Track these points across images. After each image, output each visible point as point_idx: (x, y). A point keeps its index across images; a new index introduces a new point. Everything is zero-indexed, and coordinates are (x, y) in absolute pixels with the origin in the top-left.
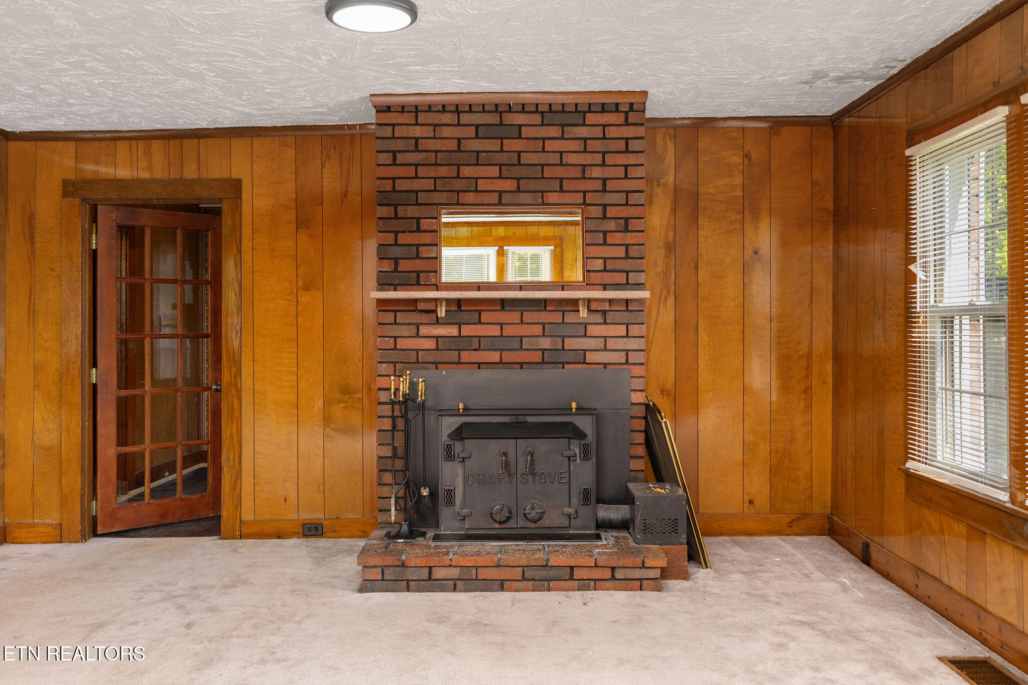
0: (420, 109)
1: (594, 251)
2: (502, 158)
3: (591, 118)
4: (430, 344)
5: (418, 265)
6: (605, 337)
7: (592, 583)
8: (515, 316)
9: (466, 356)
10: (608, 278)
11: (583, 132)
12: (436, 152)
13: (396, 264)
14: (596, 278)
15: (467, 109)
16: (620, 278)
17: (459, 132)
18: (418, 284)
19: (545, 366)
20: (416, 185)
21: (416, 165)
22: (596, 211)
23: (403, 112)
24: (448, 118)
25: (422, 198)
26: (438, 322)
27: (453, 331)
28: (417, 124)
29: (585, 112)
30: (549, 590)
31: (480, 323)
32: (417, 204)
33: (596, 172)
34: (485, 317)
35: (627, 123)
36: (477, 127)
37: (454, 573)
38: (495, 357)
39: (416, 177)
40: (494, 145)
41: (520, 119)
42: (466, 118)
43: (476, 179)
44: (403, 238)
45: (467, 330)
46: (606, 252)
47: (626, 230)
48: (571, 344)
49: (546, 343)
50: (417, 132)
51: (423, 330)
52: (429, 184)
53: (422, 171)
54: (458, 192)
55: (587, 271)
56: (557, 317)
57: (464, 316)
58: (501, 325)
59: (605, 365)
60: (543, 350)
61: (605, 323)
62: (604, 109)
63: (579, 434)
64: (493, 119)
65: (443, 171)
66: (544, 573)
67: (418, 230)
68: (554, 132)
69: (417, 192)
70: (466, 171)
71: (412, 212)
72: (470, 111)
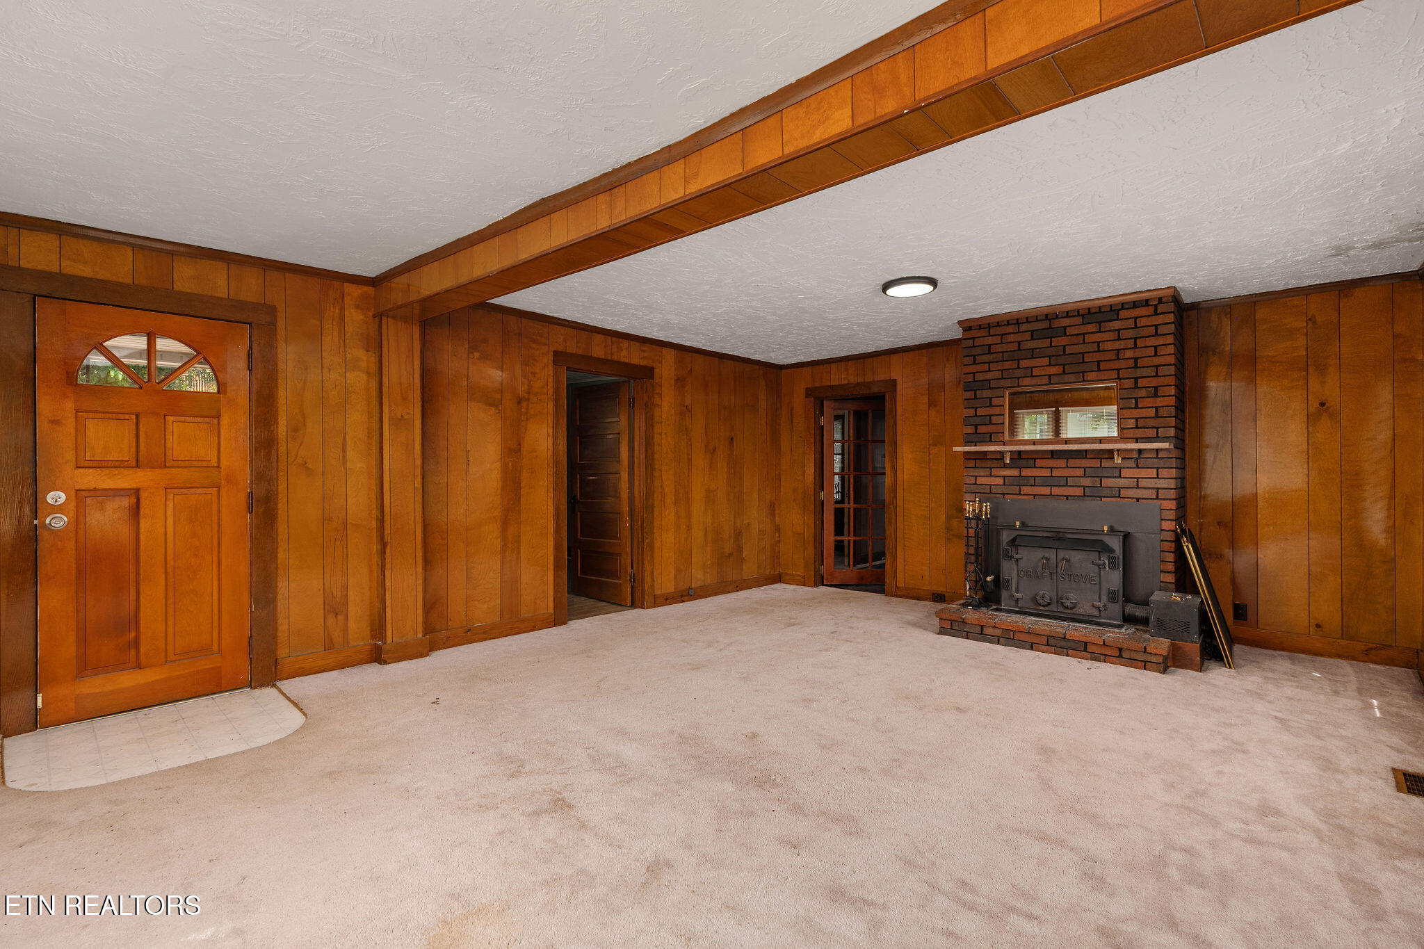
0: (991, 325)
1: (1127, 413)
2: (1052, 351)
3: (1123, 314)
4: (1000, 481)
5: (991, 428)
6: (1138, 478)
7: (1102, 657)
8: (1062, 463)
9: (1025, 490)
10: (1140, 433)
11: (1116, 325)
12: (1003, 352)
13: (976, 429)
14: (1131, 433)
15: (1025, 321)
16: (1152, 433)
17: (1018, 337)
18: (991, 441)
19: (1086, 498)
20: (989, 376)
21: (989, 363)
22: (1128, 383)
23: (980, 328)
24: (1010, 329)
25: (993, 384)
26: (1005, 466)
27: (1015, 472)
28: (990, 336)
29: (1118, 310)
30: (1067, 655)
31: (1035, 467)
32: (990, 388)
33: (1129, 354)
34: (1039, 463)
35: (1156, 313)
36: (1032, 332)
37: (998, 632)
38: (1046, 491)
39: (989, 371)
40: (1046, 343)
41: (1065, 322)
42: (1024, 327)
43: (1032, 368)
44: (980, 412)
45: (1025, 472)
46: (1137, 413)
47: (1156, 395)
48: (1106, 482)
49: (1087, 482)
50: (990, 341)
51: (995, 472)
52: (998, 375)
53: (993, 367)
54: (1019, 378)
55: (1121, 429)
56: (1096, 463)
57: (1023, 463)
58: (1051, 468)
59: (1138, 499)
60: (1084, 487)
61: (1138, 467)
62: (1135, 305)
63: (1108, 550)
64: (1045, 325)
65: (1007, 365)
66: (1063, 643)
67: (991, 405)
68: (1092, 328)
69: (990, 380)
70: (1024, 363)
71: (986, 393)
72: (1027, 322)
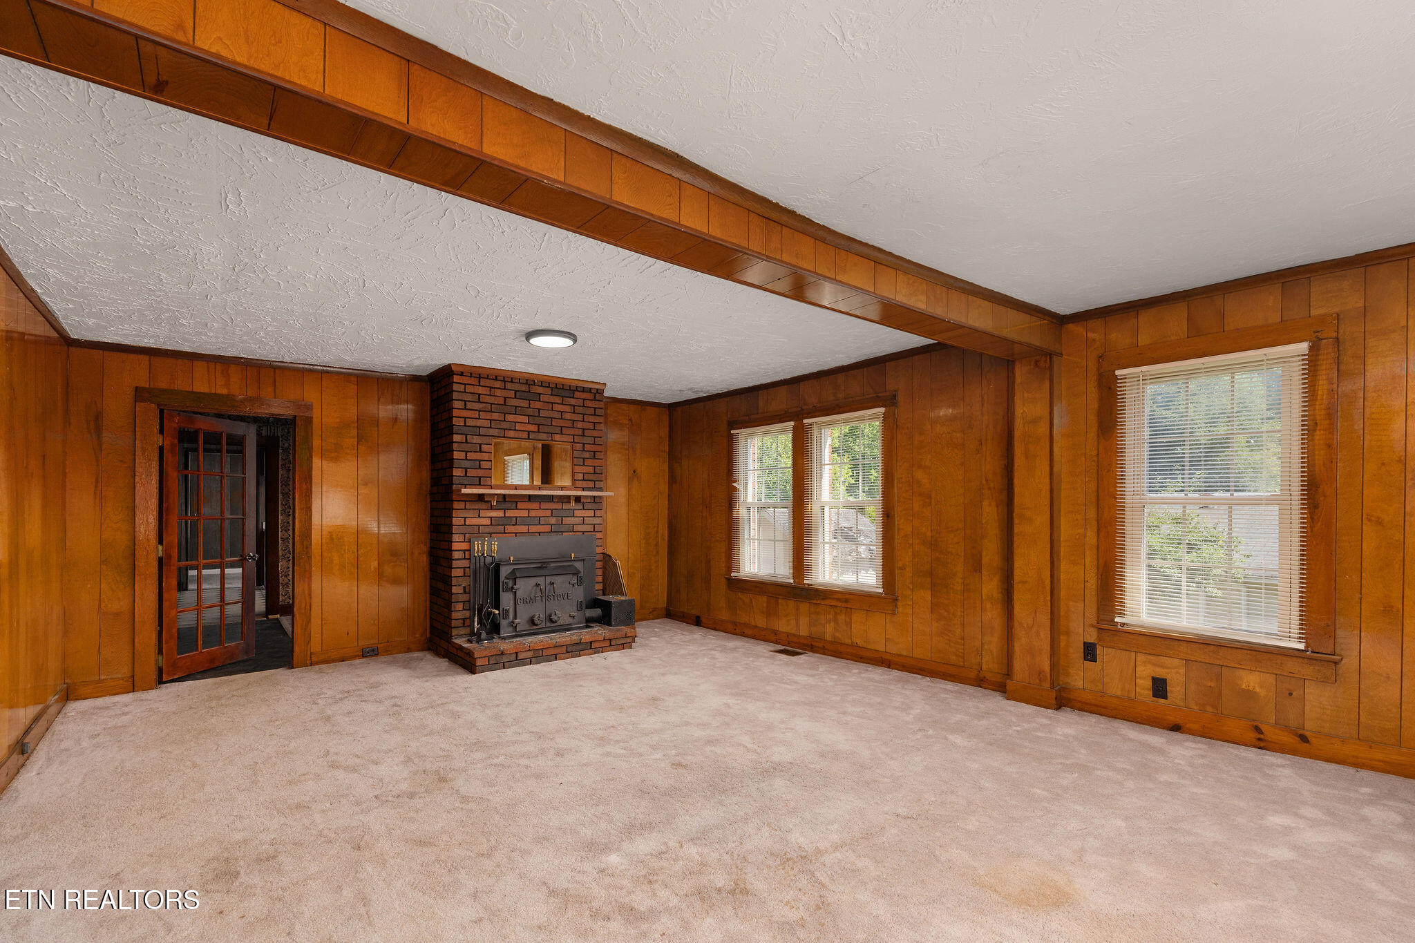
0: (482, 376)
1: (577, 469)
2: (529, 412)
3: (577, 394)
4: (488, 522)
5: (480, 473)
6: (583, 517)
7: (601, 649)
8: (536, 505)
9: (509, 529)
10: (585, 484)
11: (573, 401)
12: (491, 404)
13: (466, 472)
14: (579, 484)
15: (510, 380)
16: (591, 484)
17: (506, 394)
18: (480, 484)
19: (552, 534)
20: (479, 423)
21: (479, 411)
22: (579, 446)
23: (471, 376)
24: (498, 384)
25: (483, 431)
26: (492, 508)
27: (501, 514)
28: (479, 385)
29: (574, 391)
30: (580, 656)
31: (517, 509)
32: (480, 435)
33: (580, 425)
34: (519, 505)
35: (595, 399)
36: (516, 391)
37: (530, 654)
38: (524, 529)
39: (479, 418)
40: (524, 403)
41: (540, 390)
42: (509, 386)
43: (515, 423)
44: (470, 456)
45: (509, 514)
46: (584, 469)
47: (594, 458)
48: (568, 521)
49: (553, 521)
50: (480, 390)
51: (483, 513)
52: (487, 423)
53: (483, 415)
54: (505, 430)
55: (574, 480)
56: (559, 506)
57: (507, 505)
58: (529, 510)
59: (583, 532)
60: (552, 525)
61: (584, 509)
62: (584, 390)
63: (576, 573)
64: (525, 388)
65: (495, 416)
66: (578, 647)
67: (481, 451)
68: (558, 400)
69: (480, 427)
70: (510, 418)
71: (476, 439)
72: (512, 382)
